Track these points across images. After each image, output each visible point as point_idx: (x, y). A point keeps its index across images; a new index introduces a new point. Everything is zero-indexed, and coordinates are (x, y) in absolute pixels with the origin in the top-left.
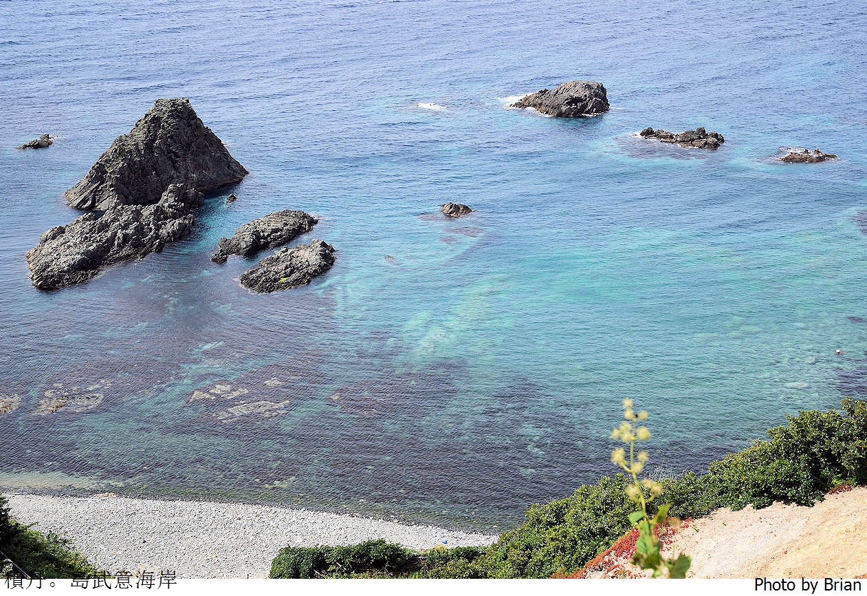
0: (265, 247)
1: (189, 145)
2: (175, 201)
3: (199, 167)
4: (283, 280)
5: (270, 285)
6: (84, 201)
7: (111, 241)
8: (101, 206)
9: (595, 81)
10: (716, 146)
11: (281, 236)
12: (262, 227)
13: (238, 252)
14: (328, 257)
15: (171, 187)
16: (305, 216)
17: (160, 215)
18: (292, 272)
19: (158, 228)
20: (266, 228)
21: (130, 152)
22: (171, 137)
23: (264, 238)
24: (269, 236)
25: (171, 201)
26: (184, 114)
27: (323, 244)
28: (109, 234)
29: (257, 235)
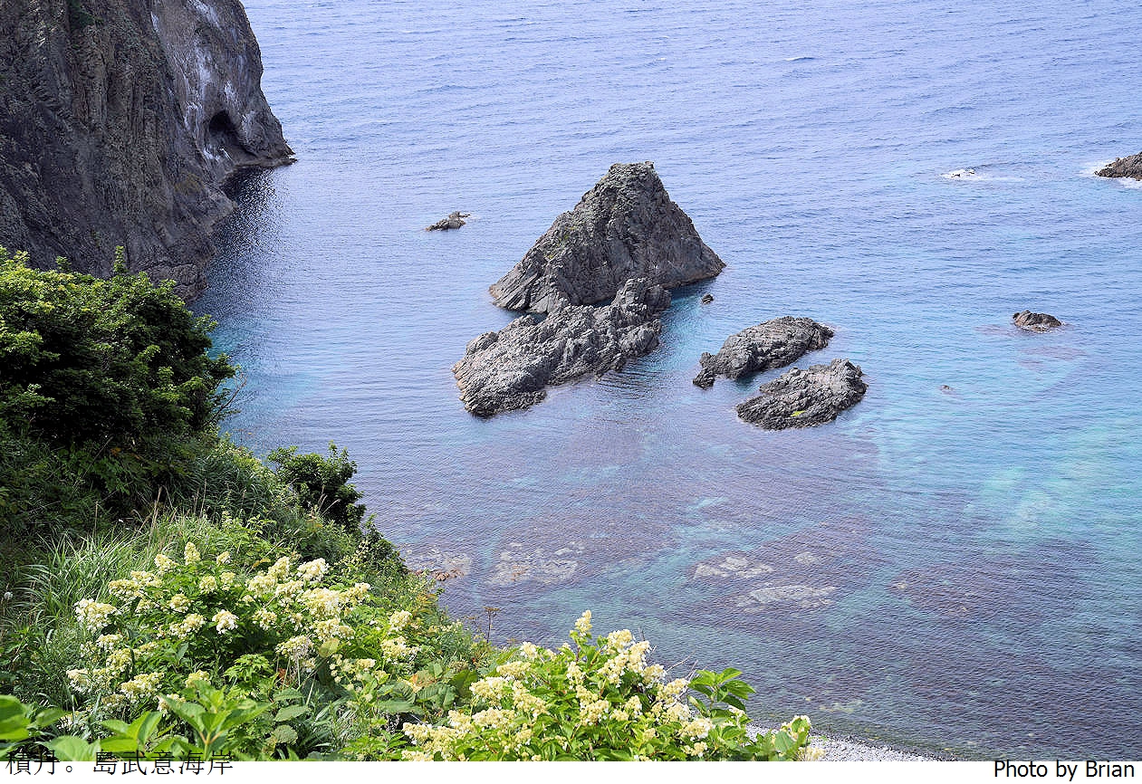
0: (765, 367)
1: (651, 226)
2: (635, 301)
3: (664, 256)
4: (797, 414)
5: (779, 421)
6: (516, 300)
7: (558, 354)
8: (538, 307)
11: (785, 353)
12: (758, 339)
13: (728, 373)
14: (857, 384)
15: (629, 282)
16: (815, 326)
17: (618, 320)
18: (809, 404)
19: (617, 337)
20: (764, 341)
21: (576, 234)
22: (630, 215)
23: (763, 354)
24: (768, 351)
25: (630, 301)
26: (647, 183)
27: (848, 365)
28: (555, 344)
29: (753, 351)
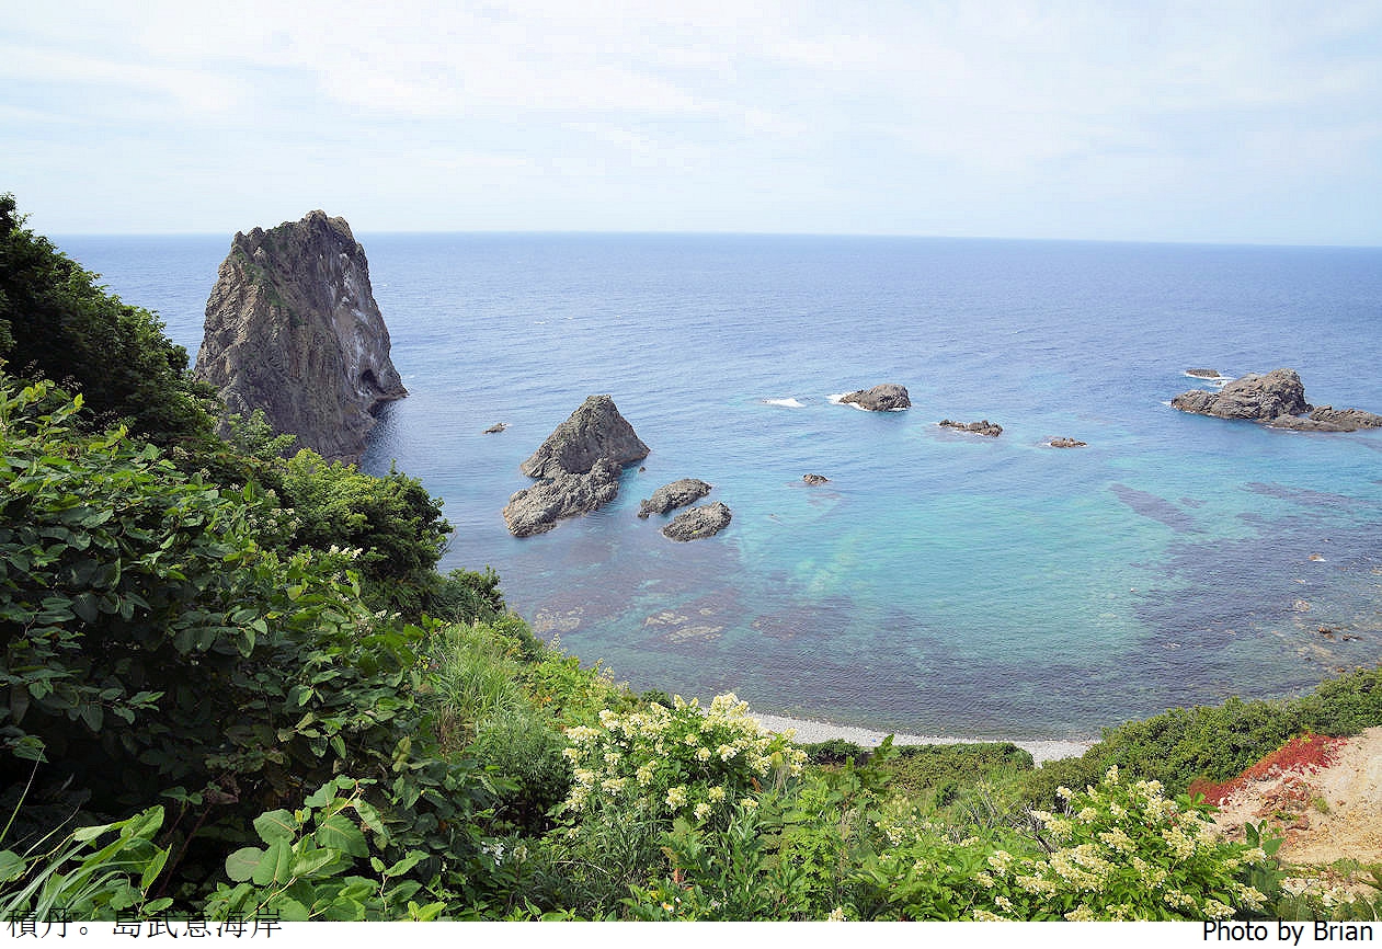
0: (676, 506)
1: (610, 429)
2: (603, 471)
3: (618, 446)
4: (695, 532)
5: (686, 536)
6: (536, 472)
7: (562, 502)
8: (548, 476)
9: (900, 385)
11: (687, 498)
12: (672, 491)
13: (656, 510)
14: (726, 515)
15: (599, 461)
16: (702, 483)
17: (594, 482)
18: (701, 526)
19: (595, 491)
20: (675, 492)
21: (569, 434)
22: (599, 423)
23: (675, 499)
24: (678, 498)
25: (600, 471)
26: (608, 407)
27: (721, 505)
28: (561, 496)
29: (669, 497)
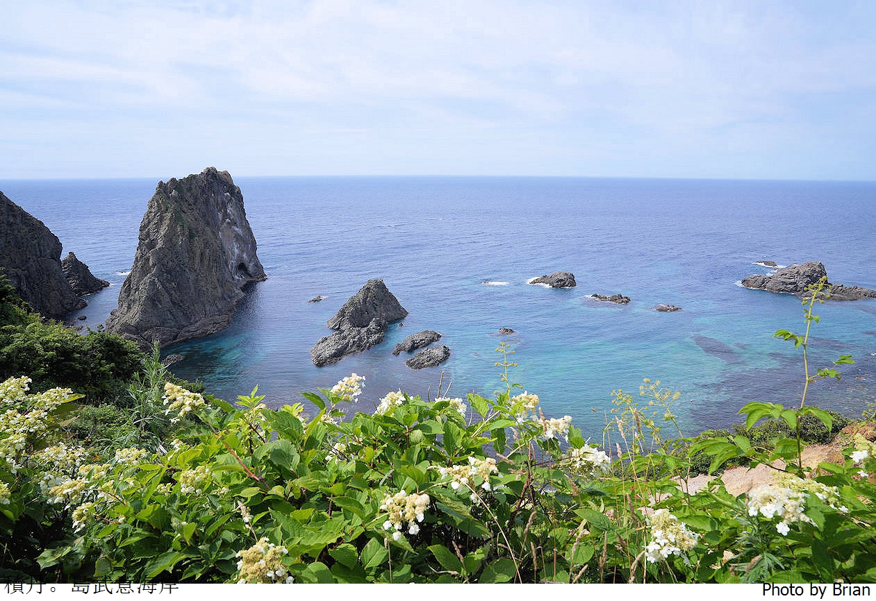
0: (417, 347)
1: (382, 300)
2: (376, 326)
4: (426, 363)
5: (420, 366)
6: (335, 326)
7: (347, 344)
8: (343, 328)
9: (569, 272)
10: (627, 302)
11: (424, 343)
13: (405, 350)
14: (447, 353)
15: (374, 319)
16: (435, 333)
17: (369, 332)
18: (430, 360)
19: (368, 338)
20: (417, 339)
21: (356, 303)
22: (375, 297)
23: (417, 343)
24: (419, 342)
25: (374, 326)
26: (381, 286)
27: (445, 347)
28: (347, 341)
29: (414, 342)
